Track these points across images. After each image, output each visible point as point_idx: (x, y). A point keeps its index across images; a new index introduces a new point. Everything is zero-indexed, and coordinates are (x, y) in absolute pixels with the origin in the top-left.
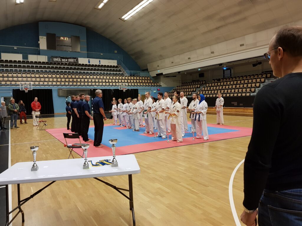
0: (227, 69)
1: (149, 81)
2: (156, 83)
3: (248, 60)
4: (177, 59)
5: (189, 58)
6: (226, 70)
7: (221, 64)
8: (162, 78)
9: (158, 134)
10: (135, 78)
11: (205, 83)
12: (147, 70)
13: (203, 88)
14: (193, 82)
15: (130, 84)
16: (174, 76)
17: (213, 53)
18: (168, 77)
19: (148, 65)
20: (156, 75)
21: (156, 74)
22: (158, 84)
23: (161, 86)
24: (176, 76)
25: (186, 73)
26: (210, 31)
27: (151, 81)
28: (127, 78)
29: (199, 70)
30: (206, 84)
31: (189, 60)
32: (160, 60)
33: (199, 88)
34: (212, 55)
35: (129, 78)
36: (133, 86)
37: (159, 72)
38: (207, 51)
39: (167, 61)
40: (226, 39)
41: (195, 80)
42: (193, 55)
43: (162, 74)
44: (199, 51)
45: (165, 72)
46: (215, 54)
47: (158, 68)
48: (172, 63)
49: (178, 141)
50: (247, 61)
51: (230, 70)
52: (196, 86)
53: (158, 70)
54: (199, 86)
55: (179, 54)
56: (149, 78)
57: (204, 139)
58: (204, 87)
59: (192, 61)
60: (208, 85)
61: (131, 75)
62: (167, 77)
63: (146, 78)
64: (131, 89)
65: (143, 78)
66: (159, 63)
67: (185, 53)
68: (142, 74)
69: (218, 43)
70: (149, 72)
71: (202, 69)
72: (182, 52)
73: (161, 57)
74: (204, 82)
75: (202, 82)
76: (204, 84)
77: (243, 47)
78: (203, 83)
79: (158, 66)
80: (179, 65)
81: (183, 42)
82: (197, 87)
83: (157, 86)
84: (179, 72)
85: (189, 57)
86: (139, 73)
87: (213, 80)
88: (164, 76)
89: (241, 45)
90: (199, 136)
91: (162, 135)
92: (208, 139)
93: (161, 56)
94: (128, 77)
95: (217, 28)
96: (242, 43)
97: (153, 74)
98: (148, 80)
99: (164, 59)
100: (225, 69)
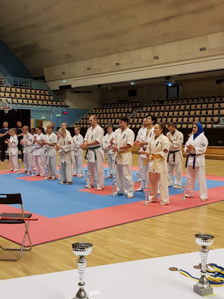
0: (173, 86)
1: (47, 97)
2: (59, 101)
3: (209, 73)
4: (96, 63)
5: (118, 64)
6: (171, 87)
7: (168, 78)
8: (68, 94)
9: (118, 189)
10: (24, 91)
11: (140, 105)
12: (42, 78)
13: (139, 114)
14: (121, 103)
15: (15, 101)
16: (88, 92)
17: (156, 58)
18: (79, 92)
19: (45, 70)
20: (58, 89)
21: (60, 87)
22: (63, 104)
23: (68, 106)
24: (91, 92)
25: (110, 88)
26: (155, 22)
27: (52, 98)
28: (8, 89)
29: (133, 84)
30: (141, 107)
31: (118, 67)
32: (68, 63)
33: (131, 113)
34: (156, 61)
35: (13, 90)
36: (20, 104)
37: (64, 82)
38: (147, 54)
39: (80, 66)
40: (178, 37)
41: (124, 101)
42: (124, 60)
43: (69, 87)
44: (134, 54)
45: (75, 83)
46: (161, 60)
47: (63, 76)
48: (89, 69)
49: (162, 204)
50: (207, 75)
51: (176, 88)
52: (126, 109)
53: (63, 79)
54: (130, 109)
55: (101, 56)
56: (47, 93)
57: (200, 198)
58: (140, 112)
59: (122, 69)
60: (145, 109)
61: (15, 86)
62: (76, 92)
63: (42, 92)
64: (18, 109)
65: (38, 92)
66: (65, 67)
67: (110, 54)
68: (35, 84)
69: (165, 43)
70: (46, 82)
71: (137, 83)
72: (107, 52)
73: (70, 59)
74: (138, 104)
75: (134, 104)
76: (138, 107)
77: (204, 53)
78: (136, 106)
79: (63, 73)
80: (100, 73)
81: (108, 36)
82: (128, 112)
83: (62, 106)
84: (100, 86)
85: (117, 62)
86: (31, 82)
87: (152, 101)
88: (72, 91)
89: (202, 49)
90: (190, 193)
91: (126, 191)
92: (207, 198)
93: (69, 56)
94: (12, 87)
95: (167, 19)
96: (202, 46)
97: (55, 86)
98: (47, 95)
99: (74, 61)
100: (170, 85)
